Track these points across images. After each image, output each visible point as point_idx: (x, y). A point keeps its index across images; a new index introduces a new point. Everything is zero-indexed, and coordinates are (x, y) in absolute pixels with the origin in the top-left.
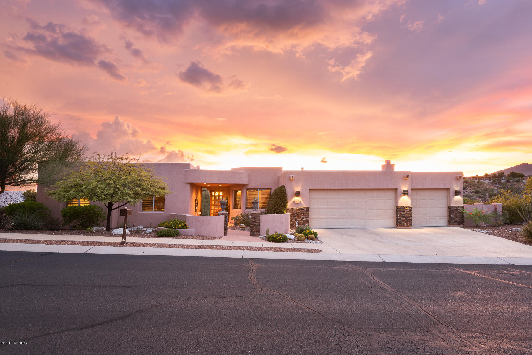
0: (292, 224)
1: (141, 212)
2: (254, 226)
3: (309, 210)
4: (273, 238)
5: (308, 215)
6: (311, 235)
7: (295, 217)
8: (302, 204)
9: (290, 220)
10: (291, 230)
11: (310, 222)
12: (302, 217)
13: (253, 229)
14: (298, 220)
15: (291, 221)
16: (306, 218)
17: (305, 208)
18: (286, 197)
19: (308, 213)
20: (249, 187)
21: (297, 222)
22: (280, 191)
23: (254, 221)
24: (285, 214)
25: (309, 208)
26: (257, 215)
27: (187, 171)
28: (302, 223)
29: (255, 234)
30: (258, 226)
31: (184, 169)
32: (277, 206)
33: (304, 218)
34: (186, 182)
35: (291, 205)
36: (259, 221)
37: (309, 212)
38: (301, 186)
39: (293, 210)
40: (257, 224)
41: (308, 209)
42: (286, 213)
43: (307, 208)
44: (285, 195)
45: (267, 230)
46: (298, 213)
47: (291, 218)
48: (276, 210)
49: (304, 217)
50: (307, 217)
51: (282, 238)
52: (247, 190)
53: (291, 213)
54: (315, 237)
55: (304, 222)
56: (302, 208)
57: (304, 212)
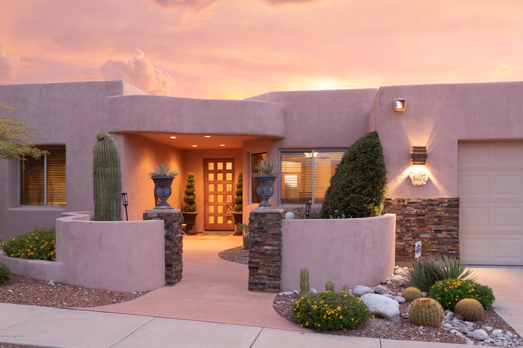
0: (404, 250)
1: (17, 206)
2: (258, 258)
3: (457, 206)
4: (307, 312)
5: (453, 222)
6: (466, 301)
7: (410, 227)
8: (436, 189)
9: (394, 236)
10: (398, 267)
11: (460, 245)
12: (434, 227)
13: (257, 268)
14: (423, 236)
15: (399, 238)
16: (448, 231)
17: (443, 199)
18: (383, 166)
19: (455, 215)
20: (288, 144)
21: (419, 243)
22: (364, 148)
23: (259, 239)
24: (380, 217)
25: (457, 200)
26: (269, 220)
27: (113, 100)
28: (434, 246)
29: (264, 284)
30: (275, 258)
31: (109, 97)
32: (353, 191)
33: (440, 231)
34: (113, 130)
35: (400, 189)
36: (276, 242)
37: (458, 213)
38: (430, 131)
39: (405, 206)
40: (269, 252)
41: (455, 203)
42: (383, 214)
43: (449, 200)
44: (378, 160)
45: (302, 272)
46: (423, 215)
47: (399, 231)
48: (349, 205)
49: (441, 227)
50: (451, 228)
51: (344, 313)
52: (282, 152)
53: (397, 215)
54: (484, 306)
55: (441, 241)
56: (435, 200)
57: (440, 211)
